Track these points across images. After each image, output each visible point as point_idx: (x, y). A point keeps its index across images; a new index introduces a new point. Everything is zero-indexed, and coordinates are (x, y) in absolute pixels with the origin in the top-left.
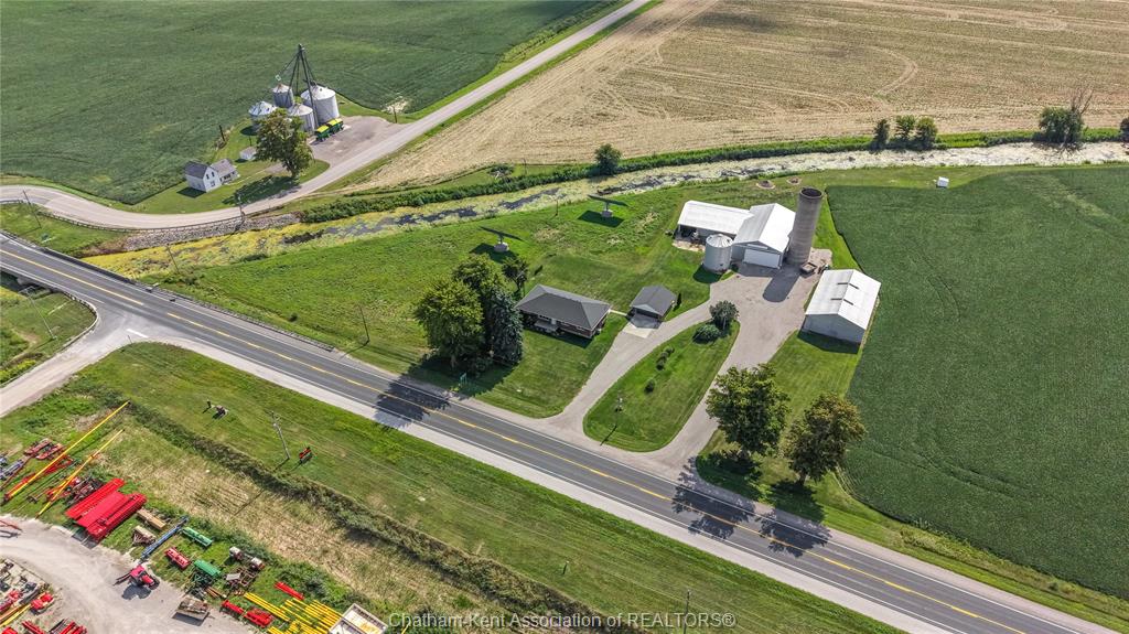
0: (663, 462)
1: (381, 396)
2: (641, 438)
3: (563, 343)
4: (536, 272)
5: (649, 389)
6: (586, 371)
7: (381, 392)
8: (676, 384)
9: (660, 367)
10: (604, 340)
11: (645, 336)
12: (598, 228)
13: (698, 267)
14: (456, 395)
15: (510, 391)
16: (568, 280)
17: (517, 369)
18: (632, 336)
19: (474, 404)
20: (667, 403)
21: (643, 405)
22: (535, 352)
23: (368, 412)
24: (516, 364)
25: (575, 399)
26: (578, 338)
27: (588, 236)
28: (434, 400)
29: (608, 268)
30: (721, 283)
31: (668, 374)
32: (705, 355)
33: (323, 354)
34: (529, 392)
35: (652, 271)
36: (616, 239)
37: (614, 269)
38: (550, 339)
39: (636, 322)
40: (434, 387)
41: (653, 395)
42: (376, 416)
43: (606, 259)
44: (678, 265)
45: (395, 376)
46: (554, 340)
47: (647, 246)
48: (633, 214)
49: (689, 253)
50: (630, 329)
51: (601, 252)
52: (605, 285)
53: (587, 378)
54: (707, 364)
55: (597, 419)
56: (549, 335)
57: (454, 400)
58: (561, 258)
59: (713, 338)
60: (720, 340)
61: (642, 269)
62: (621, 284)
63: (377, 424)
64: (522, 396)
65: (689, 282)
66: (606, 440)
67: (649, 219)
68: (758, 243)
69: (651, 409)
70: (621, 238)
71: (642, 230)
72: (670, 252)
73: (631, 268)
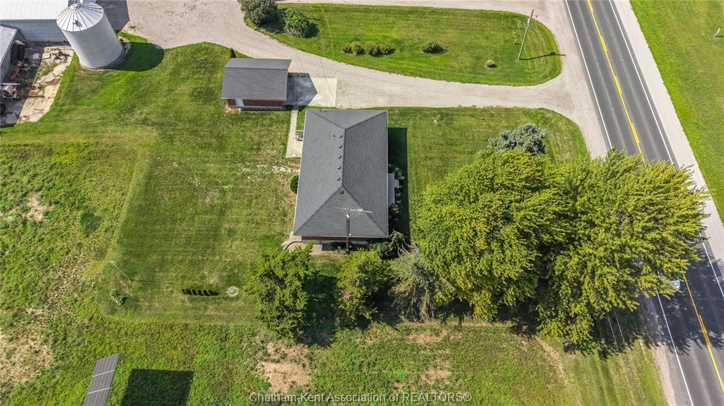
3: (411, 156)
9: (390, 51)
11: (333, 82)
18: (343, 93)
29: (151, 183)
43: (115, 198)
44: (114, 96)
51: (87, 216)
53: (460, 109)
58: (127, 276)
62: (203, 146)
73: (141, 151)
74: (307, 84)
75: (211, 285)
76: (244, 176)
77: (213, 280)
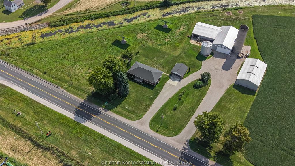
0: (177, 141)
1: (76, 109)
2: (170, 130)
3: (144, 88)
4: (136, 54)
5: (175, 109)
6: (152, 100)
7: (77, 107)
8: (185, 107)
9: (180, 99)
10: (160, 86)
11: (175, 85)
12: (162, 33)
13: (198, 53)
14: (104, 110)
15: (123, 108)
16: (148, 58)
17: (127, 99)
18: (170, 85)
19: (110, 113)
20: (181, 115)
21: (172, 116)
22: (134, 91)
23: (71, 116)
24: (127, 96)
25: (147, 112)
26: (150, 86)
27: (158, 37)
28: (95, 111)
29: (164, 53)
30: (206, 61)
31: (182, 103)
32: (197, 95)
33: (55, 89)
34: (131, 109)
35: (180, 54)
36: (168, 39)
37: (165, 53)
38: (139, 85)
39: (172, 79)
40: (96, 105)
41: (176, 111)
42: (75, 118)
43: (163, 48)
44: (191, 52)
45: (81, 100)
46: (141, 86)
47: (179, 42)
48: (176, 27)
49: (195, 46)
50: (170, 81)
51: (162, 45)
52: (162, 61)
53: (152, 103)
54: (197, 98)
55: (155, 121)
56: (139, 84)
58: (146, 47)
59: (201, 87)
60: (203, 87)
61: (177, 53)
62: (168, 61)
63: (75, 121)
64: (128, 111)
65: (194, 60)
66: (157, 131)
67: (182, 29)
68: (222, 45)
69: (175, 117)
70: (170, 38)
71: (178, 34)
72: (188, 46)
73: (172, 53)
74: (177, 80)
76: (157, 64)
77: (139, 55)
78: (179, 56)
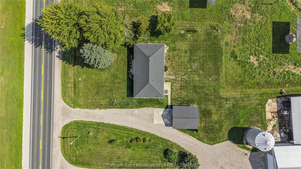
5: (111, 142)
8: (122, 154)
9: (132, 141)
11: (155, 122)
12: (267, 41)
13: (247, 126)
14: (59, 53)
16: (191, 54)
18: (152, 116)
19: (58, 64)
20: (106, 155)
23: (29, 20)
25: (86, 110)
28: (51, 45)
31: (128, 147)
34: (81, 85)
36: (258, 60)
38: (126, 74)
42: (28, 25)
43: (228, 65)
46: (126, 77)
47: (258, 84)
50: (159, 112)
51: (236, 58)
53: (106, 108)
55: (78, 126)
56: (128, 72)
57: (56, 53)
58: (216, 36)
61: (227, 92)
62: (202, 88)
63: (24, 29)
64: (77, 83)
66: (63, 138)
70: (260, 63)
71: (279, 71)
72: (257, 102)
73: (225, 85)
74: (166, 120)
75: (189, 34)
76: (185, 75)
77: (189, 35)
78: (223, 98)
